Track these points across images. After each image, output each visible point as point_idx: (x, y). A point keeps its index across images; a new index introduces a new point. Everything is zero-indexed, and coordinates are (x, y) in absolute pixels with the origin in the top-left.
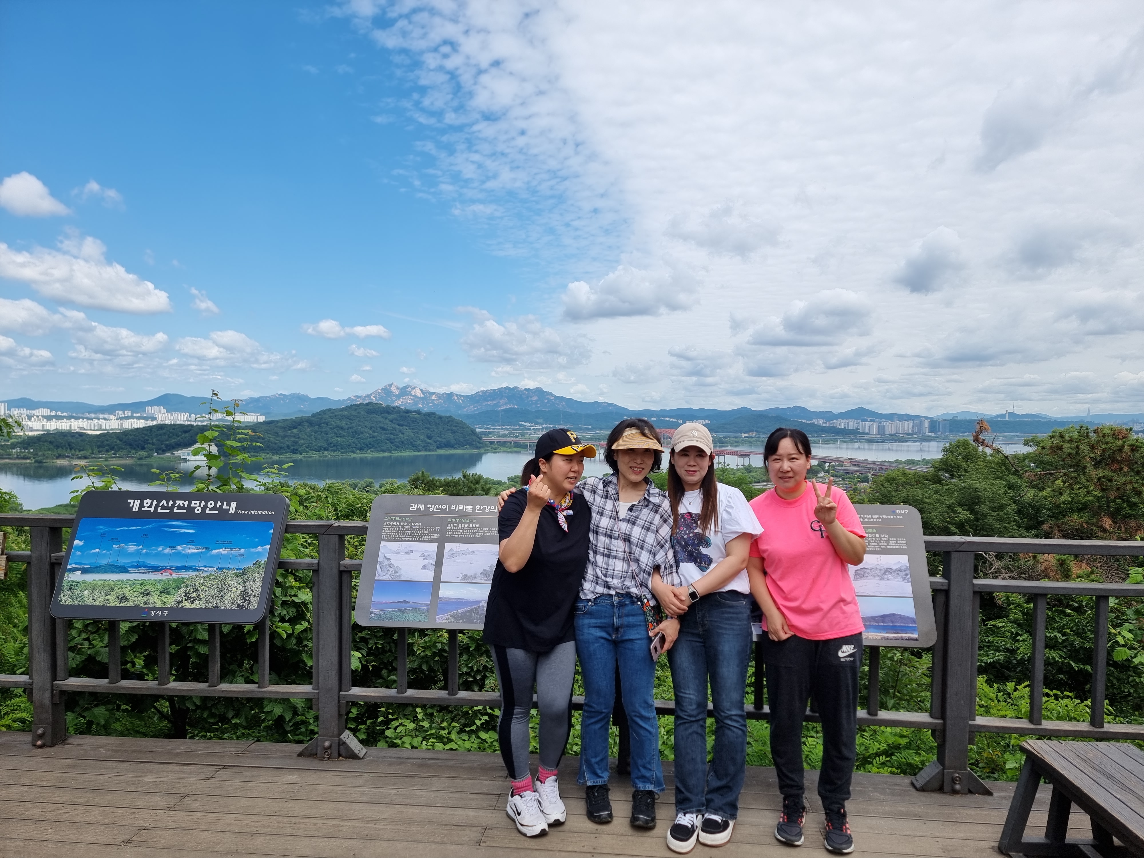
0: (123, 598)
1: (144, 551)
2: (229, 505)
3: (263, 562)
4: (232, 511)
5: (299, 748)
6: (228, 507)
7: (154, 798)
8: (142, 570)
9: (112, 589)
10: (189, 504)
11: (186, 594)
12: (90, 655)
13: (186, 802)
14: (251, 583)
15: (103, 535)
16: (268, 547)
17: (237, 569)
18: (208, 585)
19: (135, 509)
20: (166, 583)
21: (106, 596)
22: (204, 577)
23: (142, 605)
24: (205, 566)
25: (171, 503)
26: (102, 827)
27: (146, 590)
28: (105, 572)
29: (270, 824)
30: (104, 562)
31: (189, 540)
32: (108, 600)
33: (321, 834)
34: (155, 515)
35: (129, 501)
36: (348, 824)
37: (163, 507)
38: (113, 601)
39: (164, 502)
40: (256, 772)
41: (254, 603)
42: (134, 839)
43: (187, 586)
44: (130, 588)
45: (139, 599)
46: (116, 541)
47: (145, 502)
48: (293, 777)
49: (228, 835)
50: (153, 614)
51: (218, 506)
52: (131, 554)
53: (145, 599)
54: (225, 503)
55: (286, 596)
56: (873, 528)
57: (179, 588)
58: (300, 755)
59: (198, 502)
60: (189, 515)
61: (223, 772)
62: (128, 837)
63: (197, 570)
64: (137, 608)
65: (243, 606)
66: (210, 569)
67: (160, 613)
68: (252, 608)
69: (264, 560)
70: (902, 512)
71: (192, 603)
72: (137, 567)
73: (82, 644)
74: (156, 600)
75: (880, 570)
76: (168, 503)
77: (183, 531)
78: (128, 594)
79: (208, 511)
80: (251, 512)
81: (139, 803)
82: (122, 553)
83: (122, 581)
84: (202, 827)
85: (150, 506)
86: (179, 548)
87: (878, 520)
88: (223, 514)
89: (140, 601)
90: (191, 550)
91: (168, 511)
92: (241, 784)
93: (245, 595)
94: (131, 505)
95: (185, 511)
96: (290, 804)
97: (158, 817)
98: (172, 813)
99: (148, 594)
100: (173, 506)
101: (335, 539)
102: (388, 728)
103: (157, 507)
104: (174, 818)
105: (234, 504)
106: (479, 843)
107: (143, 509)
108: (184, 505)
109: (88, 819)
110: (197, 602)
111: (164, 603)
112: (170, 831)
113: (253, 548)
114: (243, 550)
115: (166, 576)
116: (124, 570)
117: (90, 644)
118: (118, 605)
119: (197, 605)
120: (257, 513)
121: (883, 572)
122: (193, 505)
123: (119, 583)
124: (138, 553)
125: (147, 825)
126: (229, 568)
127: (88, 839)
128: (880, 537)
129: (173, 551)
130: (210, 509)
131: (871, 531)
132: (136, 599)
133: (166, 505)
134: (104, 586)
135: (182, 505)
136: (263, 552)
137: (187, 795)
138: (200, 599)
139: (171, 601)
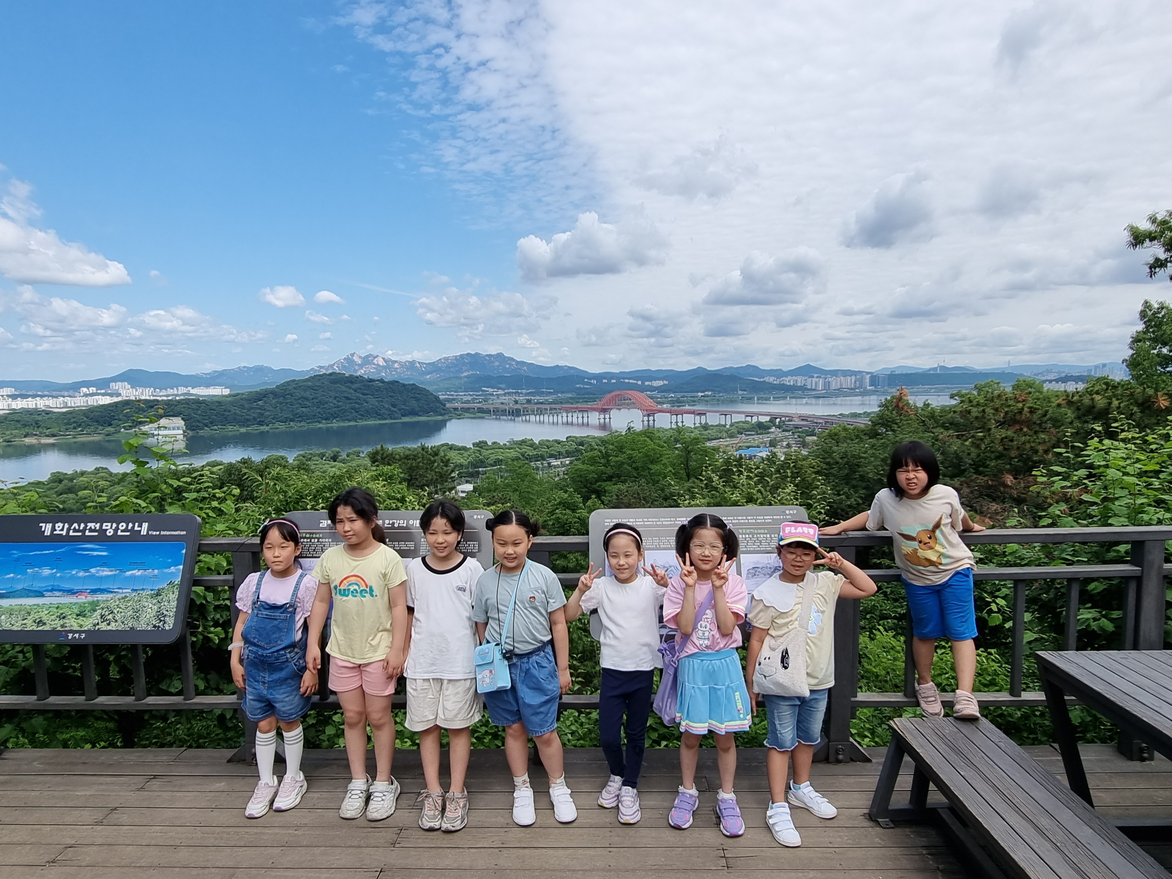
0: (41, 622)
1: (58, 575)
2: (140, 526)
3: (176, 583)
4: (144, 532)
5: (229, 753)
6: (139, 529)
7: (82, 813)
8: (57, 593)
9: (29, 613)
10: (101, 526)
11: (102, 616)
13: (114, 816)
14: (166, 603)
15: (18, 560)
16: (181, 567)
17: (152, 590)
18: (123, 607)
19: (48, 533)
20: (81, 606)
21: (23, 620)
22: (119, 599)
23: (59, 628)
24: (119, 588)
25: (82, 525)
26: (29, 847)
27: (62, 614)
28: (21, 597)
29: (194, 835)
30: (20, 587)
31: (102, 562)
32: (25, 624)
33: (242, 844)
34: (68, 539)
35: (41, 525)
36: (270, 832)
37: (75, 530)
38: (31, 626)
39: (75, 525)
40: (185, 781)
41: (170, 624)
42: (58, 858)
43: (103, 609)
44: (46, 612)
45: (56, 622)
46: (32, 565)
47: (57, 525)
48: (221, 785)
49: (152, 848)
50: (70, 637)
51: (129, 528)
52: (46, 578)
53: (61, 622)
54: (137, 524)
57: (95, 611)
58: (229, 761)
59: (109, 524)
60: (102, 538)
61: (154, 782)
62: (53, 857)
63: (112, 592)
64: (54, 631)
65: (159, 627)
66: (124, 591)
67: (77, 635)
68: (167, 628)
69: (178, 580)
71: (109, 624)
72: (52, 590)
74: (73, 624)
75: (769, 568)
76: (79, 526)
77: (95, 553)
78: (45, 619)
79: (119, 533)
80: (162, 533)
81: (68, 819)
82: (36, 577)
83: (38, 605)
84: (128, 842)
85: (62, 530)
86: (93, 570)
87: (768, 521)
88: (135, 536)
89: (57, 625)
90: (106, 572)
91: (80, 534)
92: (170, 794)
93: (160, 616)
94: (43, 529)
95: (96, 534)
96: (216, 813)
97: (85, 833)
98: (99, 828)
99: (64, 618)
100: (85, 529)
101: (248, 556)
103: (69, 530)
104: (102, 833)
105: (145, 525)
106: (393, 844)
107: (55, 532)
108: (96, 528)
109: (15, 840)
110: (113, 624)
111: (81, 626)
112: (95, 848)
113: (166, 568)
114: (156, 571)
115: (82, 599)
116: (40, 594)
118: (35, 629)
119: (113, 627)
120: (168, 533)
122: (104, 527)
123: (35, 607)
124: (53, 577)
125: (73, 842)
126: (143, 589)
127: (14, 860)
128: (770, 537)
129: (87, 574)
130: (122, 531)
131: (762, 531)
132: (53, 623)
133: (77, 528)
134: (20, 611)
135: (93, 528)
136: (177, 572)
137: (116, 809)
138: (116, 621)
139: (88, 624)
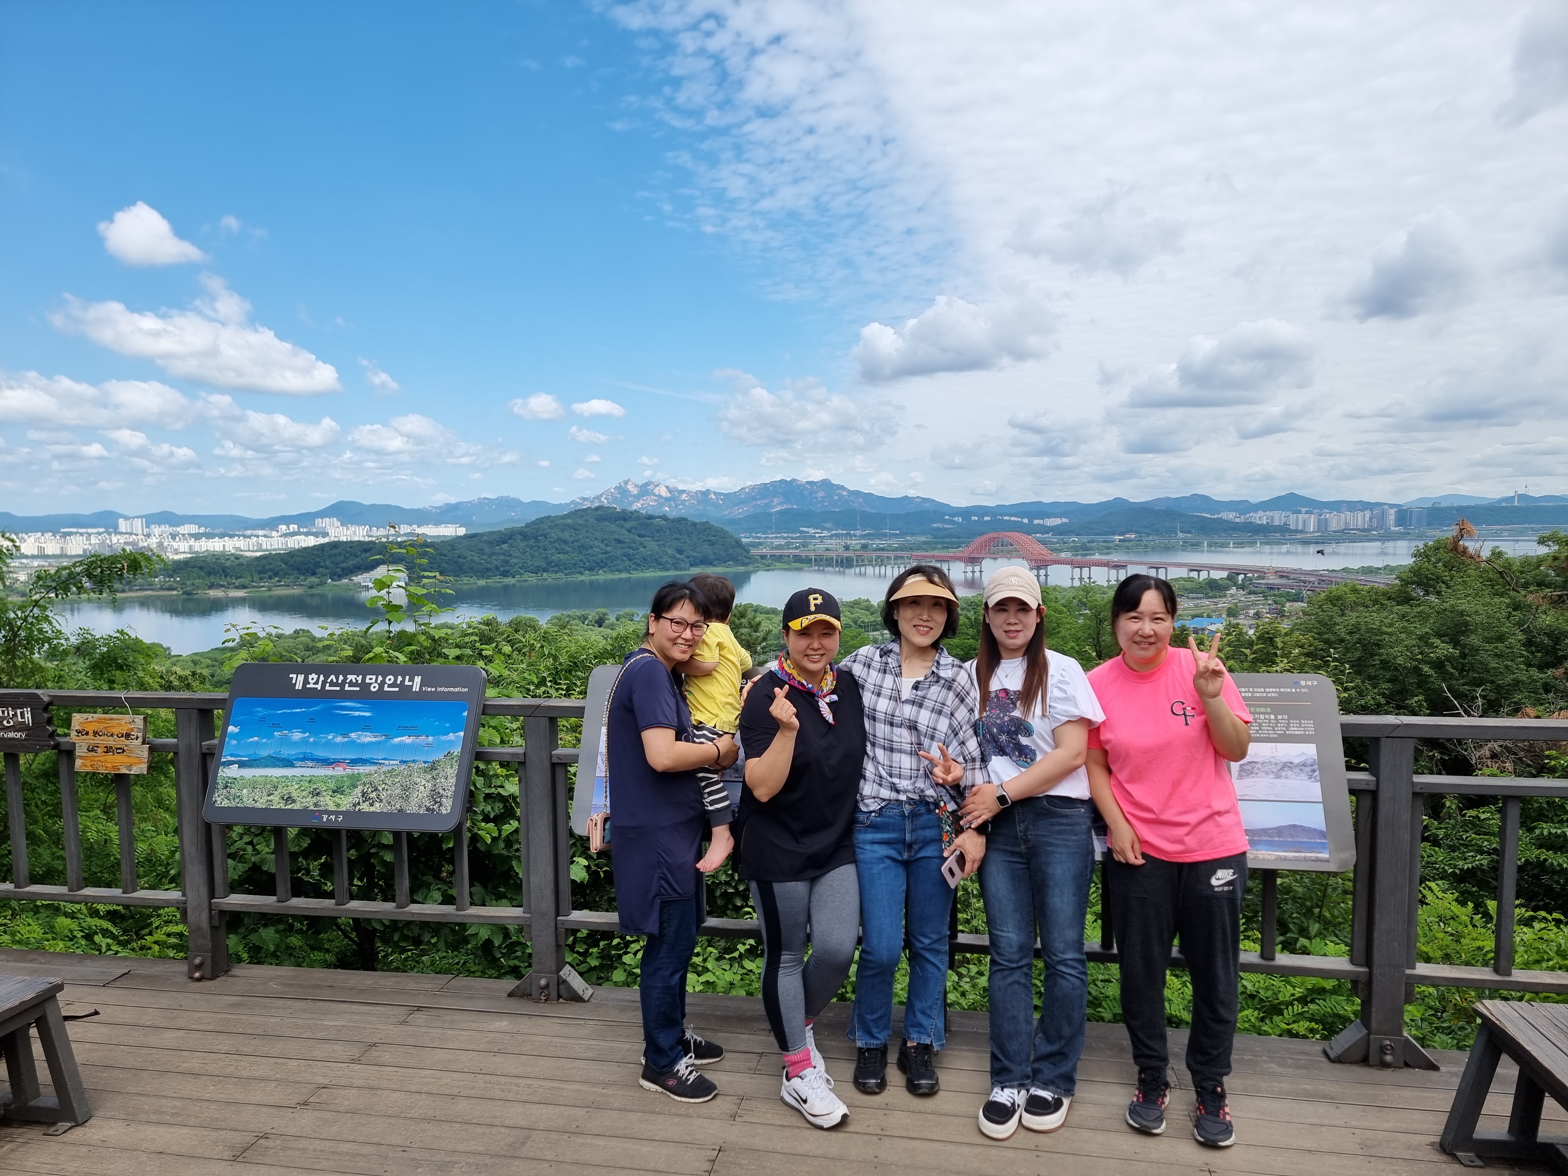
0: (289, 799)
1: (311, 740)
2: (412, 680)
3: (455, 754)
4: (416, 688)
5: (509, 984)
6: (411, 683)
7: (335, 1047)
8: (310, 764)
9: (276, 788)
10: (364, 679)
11: (364, 794)
12: (254, 863)
13: (374, 1053)
14: (442, 780)
15: (262, 719)
16: (462, 734)
17: (425, 762)
18: (389, 783)
19: (299, 686)
20: (339, 779)
21: (269, 796)
22: (385, 773)
23: (312, 808)
24: (385, 759)
25: (341, 678)
26: (274, 1084)
27: (315, 789)
28: (267, 766)
29: (475, 1084)
30: (265, 753)
31: (364, 725)
32: (271, 801)
33: (536, 1100)
34: (322, 694)
35: (291, 676)
36: (570, 1087)
37: (332, 684)
38: (277, 803)
39: (333, 677)
40: (457, 1016)
41: (447, 807)
42: (311, 1100)
43: (365, 784)
44: (296, 787)
45: (308, 799)
46: (278, 726)
47: (310, 677)
48: (502, 1024)
49: (424, 1097)
50: (325, 820)
51: (398, 682)
52: (296, 744)
53: (315, 800)
54: (407, 677)
55: (490, 787)
56: (1265, 706)
57: (355, 786)
58: (510, 995)
59: (374, 677)
60: (364, 694)
61: (418, 1015)
62: (304, 1098)
63: (376, 764)
64: (305, 811)
65: (433, 810)
66: (391, 762)
67: (333, 817)
68: (444, 812)
69: (457, 751)
70: (1309, 683)
71: (371, 805)
72: (304, 759)
73: (244, 850)
74: (328, 802)
75: (1276, 764)
76: (337, 679)
77: (357, 714)
78: (294, 794)
79: (386, 689)
80: (439, 689)
81: (317, 1053)
82: (285, 741)
83: (287, 777)
84: (394, 1086)
85: (316, 683)
86: (353, 735)
87: (1273, 695)
88: (405, 690)
89: (309, 802)
90: (368, 738)
91: (338, 688)
92: (440, 1031)
93: (436, 796)
94: (294, 682)
95: (358, 689)
96: (499, 1059)
97: (340, 1072)
98: (358, 1067)
99: (318, 794)
100: (344, 681)
101: (544, 722)
102: (626, 953)
103: (324, 683)
104: (360, 1074)
105: (418, 680)
106: (733, 1117)
107: (308, 686)
108: (357, 681)
109: (256, 1074)
110: (377, 805)
111: (338, 805)
112: (354, 1091)
113: (443, 735)
114: (431, 738)
115: (339, 771)
116: (288, 763)
117: (254, 849)
118: (283, 807)
119: (377, 808)
120: (446, 690)
121: (1279, 767)
122: (367, 681)
123: (283, 780)
124: (304, 741)
125: (326, 1082)
126: (414, 761)
127: (258, 1098)
128: (1276, 719)
129: (346, 739)
130: (389, 686)
131: (1263, 710)
132: (304, 800)
133: (335, 681)
134: (266, 783)
135: (354, 681)
136: (456, 740)
137: (374, 1045)
138: (381, 801)
139: (346, 803)
